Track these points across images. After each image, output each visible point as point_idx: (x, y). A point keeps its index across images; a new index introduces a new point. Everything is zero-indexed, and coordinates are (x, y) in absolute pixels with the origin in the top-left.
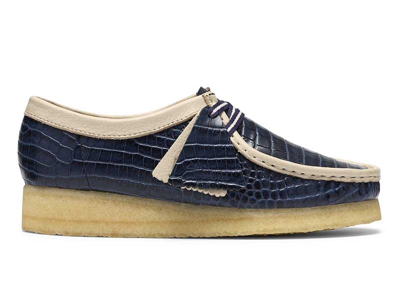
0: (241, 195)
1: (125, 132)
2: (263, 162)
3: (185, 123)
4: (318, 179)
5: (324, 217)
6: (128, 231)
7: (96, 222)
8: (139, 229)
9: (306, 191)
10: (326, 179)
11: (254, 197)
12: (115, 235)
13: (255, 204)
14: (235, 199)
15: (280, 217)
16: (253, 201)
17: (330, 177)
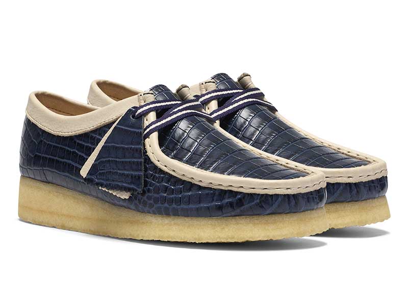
0: (142, 198)
1: (68, 129)
2: (166, 166)
3: (108, 126)
4: (215, 187)
5: (218, 229)
6: (71, 225)
7: (51, 213)
8: (78, 224)
9: (200, 199)
10: (223, 188)
11: (152, 202)
12: (63, 227)
13: (153, 209)
14: (137, 202)
15: (175, 224)
16: (151, 206)
17: (227, 187)
